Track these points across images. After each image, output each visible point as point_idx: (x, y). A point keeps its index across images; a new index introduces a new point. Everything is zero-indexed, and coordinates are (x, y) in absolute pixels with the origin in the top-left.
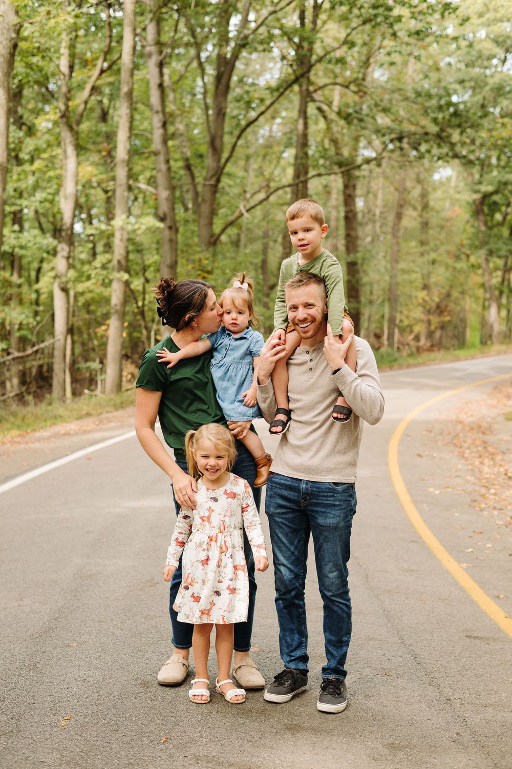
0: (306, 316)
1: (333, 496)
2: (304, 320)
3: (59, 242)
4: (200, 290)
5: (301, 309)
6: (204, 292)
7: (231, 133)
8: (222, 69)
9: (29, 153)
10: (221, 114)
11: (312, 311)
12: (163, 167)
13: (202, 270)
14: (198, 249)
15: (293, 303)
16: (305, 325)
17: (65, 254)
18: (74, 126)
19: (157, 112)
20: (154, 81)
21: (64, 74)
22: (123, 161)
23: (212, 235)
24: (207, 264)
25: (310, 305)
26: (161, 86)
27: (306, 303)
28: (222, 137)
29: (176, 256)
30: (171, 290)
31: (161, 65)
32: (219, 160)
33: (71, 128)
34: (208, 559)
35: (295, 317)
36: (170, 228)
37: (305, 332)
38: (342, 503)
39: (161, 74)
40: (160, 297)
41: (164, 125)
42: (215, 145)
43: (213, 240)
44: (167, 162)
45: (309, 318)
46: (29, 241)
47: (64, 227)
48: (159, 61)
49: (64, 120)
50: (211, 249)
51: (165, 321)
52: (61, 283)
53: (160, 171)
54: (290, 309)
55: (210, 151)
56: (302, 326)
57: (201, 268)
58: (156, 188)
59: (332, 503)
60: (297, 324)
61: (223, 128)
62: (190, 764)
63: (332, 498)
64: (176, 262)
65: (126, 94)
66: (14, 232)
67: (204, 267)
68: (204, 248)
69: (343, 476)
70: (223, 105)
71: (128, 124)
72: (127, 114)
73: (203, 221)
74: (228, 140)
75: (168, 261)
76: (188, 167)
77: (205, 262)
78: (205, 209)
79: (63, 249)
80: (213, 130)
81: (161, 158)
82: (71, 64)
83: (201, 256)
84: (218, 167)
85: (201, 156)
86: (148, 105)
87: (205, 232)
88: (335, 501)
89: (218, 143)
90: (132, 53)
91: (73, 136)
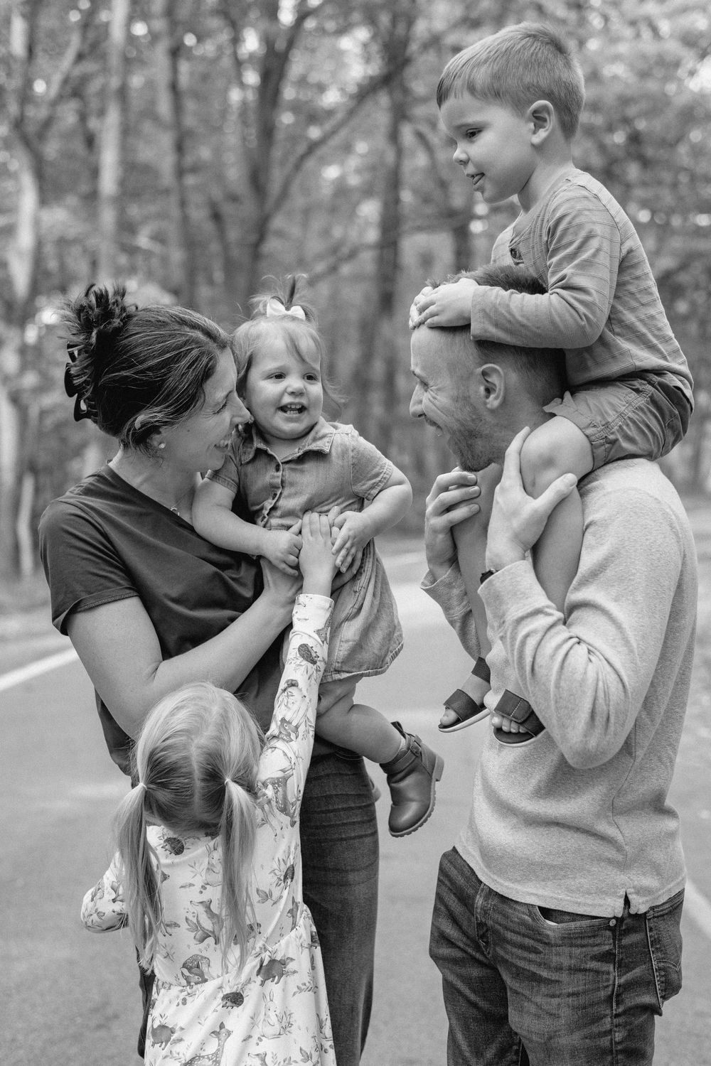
1: (537, 952)
4: (195, 353)
6: (205, 360)
12: (176, 213)
19: (167, 127)
21: (18, 60)
26: (174, 87)
30: (110, 327)
31: (174, 56)
32: (263, 204)
38: (564, 977)
39: (175, 70)
40: (76, 339)
41: (180, 148)
44: (183, 206)
51: (83, 407)
53: (170, 221)
55: (251, 191)
58: (166, 246)
59: (533, 968)
61: (269, 156)
63: (532, 956)
69: (569, 890)
74: (276, 177)
76: (217, 217)
82: (30, 43)
85: (235, 199)
86: (155, 118)
88: (539, 965)
89: (262, 179)
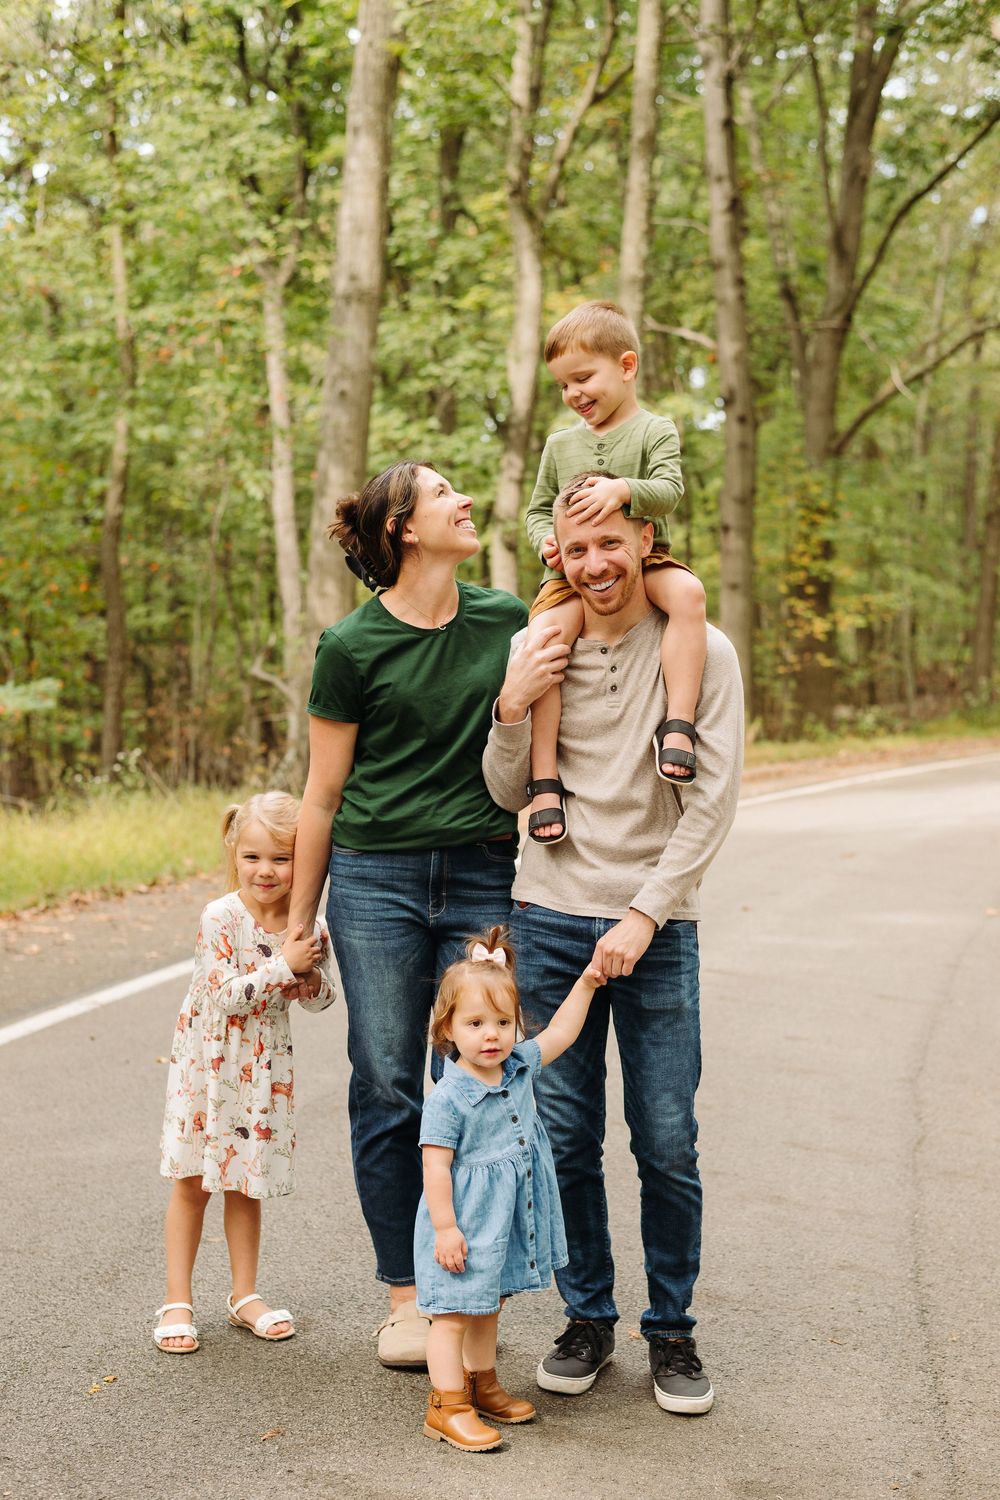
0: (604, 565)
2: (603, 575)
3: (506, 450)
5: (593, 551)
7: (878, 219)
8: (862, 84)
9: (448, 271)
10: (858, 179)
11: (618, 555)
12: (730, 293)
13: (807, 508)
14: (802, 464)
15: (575, 540)
16: (604, 586)
17: (515, 473)
18: (540, 214)
19: (719, 179)
20: (715, 114)
21: (519, 107)
22: (634, 281)
23: (833, 435)
24: (819, 496)
25: (611, 542)
26: (728, 124)
27: (605, 537)
28: (859, 228)
29: (754, 477)
31: (729, 81)
32: (852, 276)
33: (530, 216)
34: (222, 1059)
35: (583, 569)
36: (742, 420)
37: (604, 601)
39: (729, 99)
41: (735, 205)
42: (843, 247)
43: (834, 445)
44: (740, 282)
45: (612, 570)
46: (458, 450)
47: (514, 420)
48: (725, 74)
49: (518, 200)
50: (830, 464)
52: (505, 533)
53: (722, 302)
54: (569, 552)
55: (833, 259)
56: (598, 587)
57: (806, 502)
58: (714, 336)
60: (586, 585)
61: (860, 207)
62: (290, 1487)
64: (754, 491)
65: (642, 142)
66: (430, 431)
67: (813, 501)
68: (814, 460)
70: (862, 160)
71: (644, 205)
72: (642, 185)
73: (815, 406)
74: (872, 233)
75: (737, 490)
76: (788, 294)
77: (815, 490)
78: (819, 380)
79: (510, 464)
80: (838, 213)
81: (727, 275)
82: (534, 83)
83: (806, 477)
84: (849, 290)
85: (812, 270)
87: (818, 429)
89: (849, 240)
90: (655, 57)
91: (534, 231)
